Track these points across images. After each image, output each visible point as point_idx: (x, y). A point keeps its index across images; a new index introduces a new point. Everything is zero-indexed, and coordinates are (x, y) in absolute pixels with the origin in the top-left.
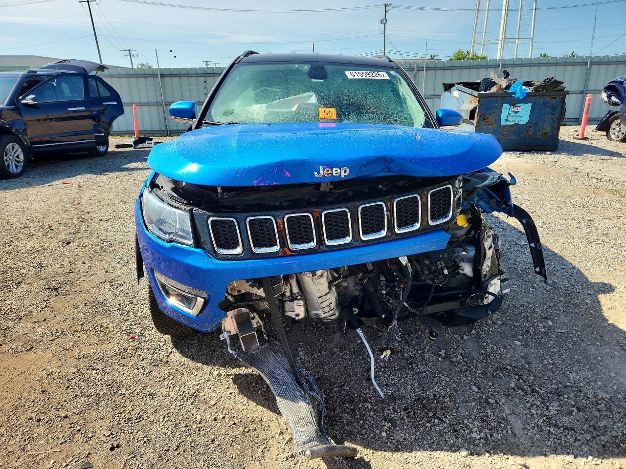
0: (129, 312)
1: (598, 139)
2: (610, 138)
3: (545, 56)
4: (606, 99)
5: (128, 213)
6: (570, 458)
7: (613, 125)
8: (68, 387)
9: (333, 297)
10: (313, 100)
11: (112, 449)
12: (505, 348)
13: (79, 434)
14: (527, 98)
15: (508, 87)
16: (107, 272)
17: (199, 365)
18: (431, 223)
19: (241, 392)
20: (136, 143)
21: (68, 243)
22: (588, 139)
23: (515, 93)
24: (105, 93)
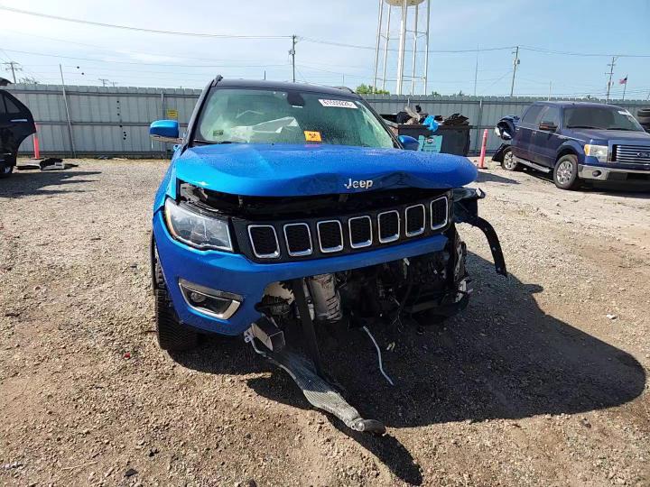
0: (112, 332)
1: (494, 168)
2: (504, 168)
3: (436, 94)
4: (499, 134)
5: (66, 236)
6: (548, 416)
7: (506, 156)
8: (76, 406)
9: (337, 301)
10: (295, 123)
11: (152, 455)
12: (474, 340)
13: (108, 447)
14: (439, 131)
15: (422, 120)
16: (69, 296)
17: (208, 374)
18: (433, 228)
19: (259, 394)
20: (43, 164)
21: (10, 269)
22: (486, 168)
23: (428, 126)
24: (13, 109)
